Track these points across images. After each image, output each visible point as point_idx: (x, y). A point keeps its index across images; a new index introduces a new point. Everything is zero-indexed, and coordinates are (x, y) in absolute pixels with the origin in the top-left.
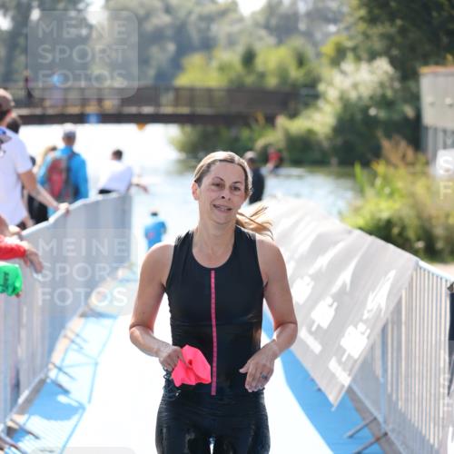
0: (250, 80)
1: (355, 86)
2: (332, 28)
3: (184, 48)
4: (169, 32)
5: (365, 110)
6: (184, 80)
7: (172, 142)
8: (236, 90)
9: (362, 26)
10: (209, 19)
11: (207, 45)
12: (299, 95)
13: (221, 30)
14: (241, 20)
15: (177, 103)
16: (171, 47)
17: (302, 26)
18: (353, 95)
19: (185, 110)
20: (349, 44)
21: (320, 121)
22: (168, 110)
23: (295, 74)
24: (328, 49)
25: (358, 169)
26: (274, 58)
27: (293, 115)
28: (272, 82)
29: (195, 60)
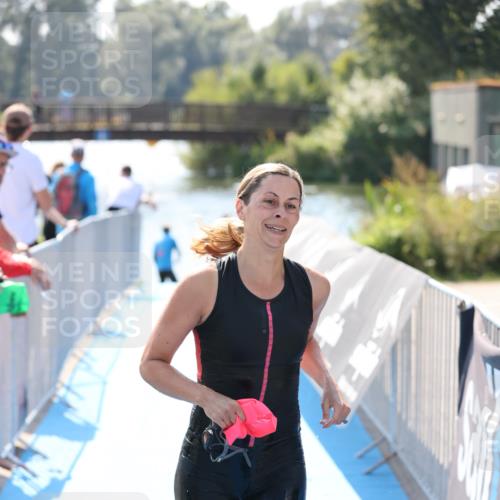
0: (260, 96)
1: (365, 103)
2: (343, 44)
3: (194, 64)
4: (179, 48)
5: (374, 127)
6: (193, 97)
7: (183, 158)
8: (246, 107)
9: (372, 42)
10: (219, 34)
11: (217, 61)
12: (308, 112)
13: (231, 45)
14: (251, 35)
15: (187, 119)
16: (181, 63)
17: (313, 41)
18: (363, 112)
19: (194, 127)
20: (359, 59)
21: (330, 138)
22: (176, 126)
23: (305, 90)
24: (339, 65)
25: (368, 187)
26: (284, 74)
27: (304, 132)
28: (282, 98)
29: (206, 75)
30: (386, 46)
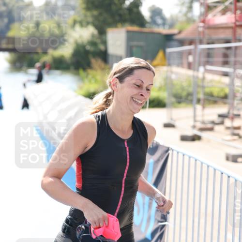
1: (81, 37)
3: (11, 20)
4: (5, 14)
5: (84, 47)
6: (11, 34)
7: (7, 60)
9: (83, 12)
15: (8, 43)
16: (6, 20)
18: (80, 41)
19: (10, 46)
20: (78, 19)
21: (66, 51)
22: (4, 46)
24: (70, 21)
25: (81, 71)
27: (55, 49)
29: (16, 26)
30: (89, 14)
